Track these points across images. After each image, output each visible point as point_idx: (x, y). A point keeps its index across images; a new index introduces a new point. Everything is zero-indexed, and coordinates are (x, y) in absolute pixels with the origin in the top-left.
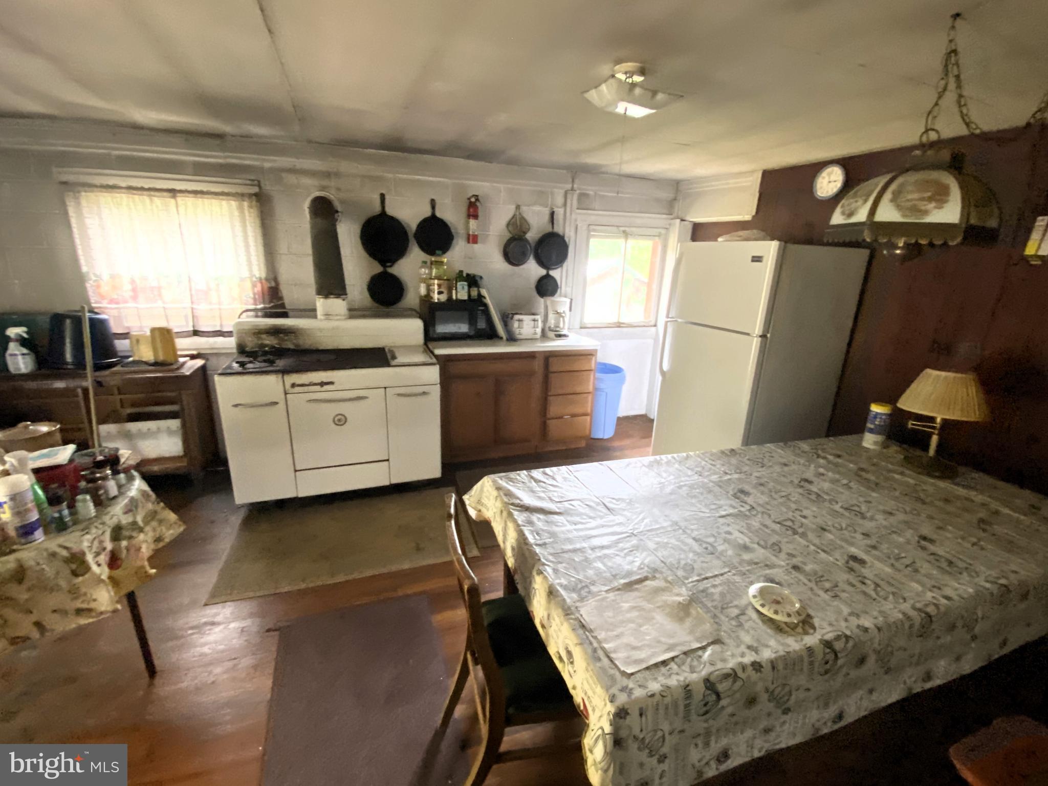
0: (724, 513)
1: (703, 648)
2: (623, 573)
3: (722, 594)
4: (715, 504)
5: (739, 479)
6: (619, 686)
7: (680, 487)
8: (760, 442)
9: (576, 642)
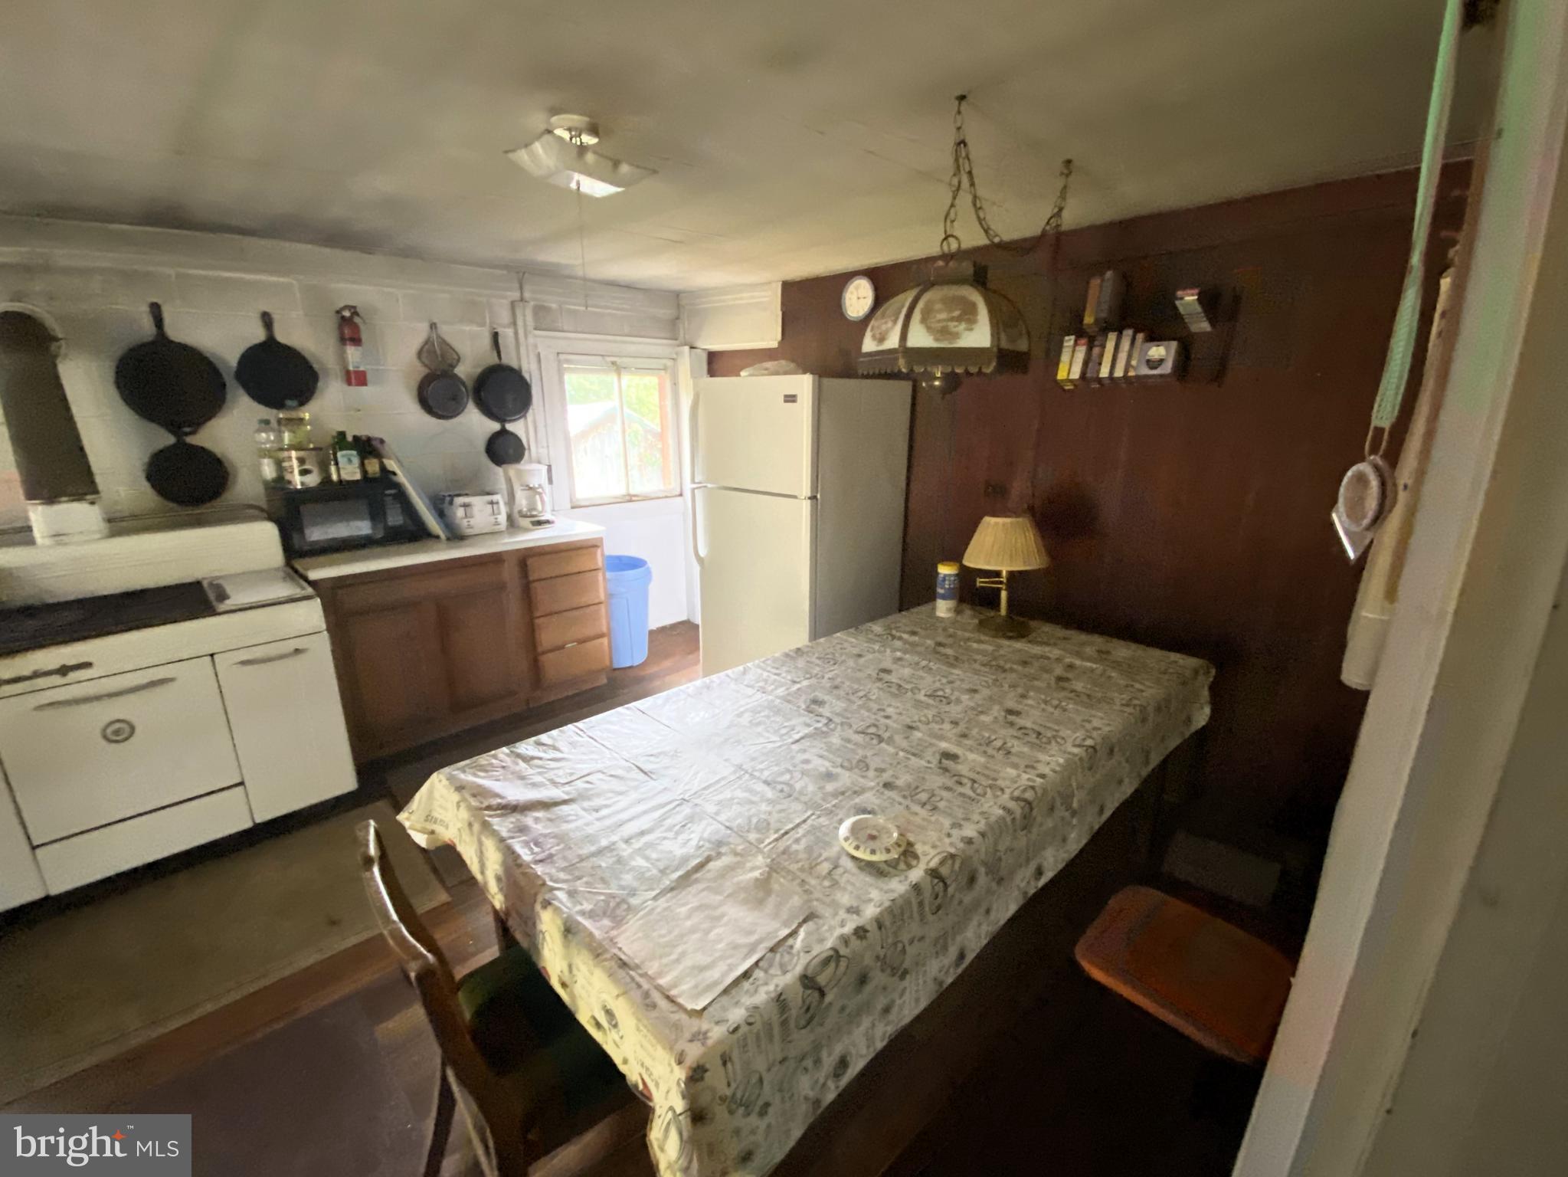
0: (797, 737)
1: (793, 934)
2: (676, 862)
3: (809, 849)
4: (785, 727)
5: (809, 686)
6: (687, 1035)
7: (740, 715)
8: (829, 632)
9: (616, 992)
